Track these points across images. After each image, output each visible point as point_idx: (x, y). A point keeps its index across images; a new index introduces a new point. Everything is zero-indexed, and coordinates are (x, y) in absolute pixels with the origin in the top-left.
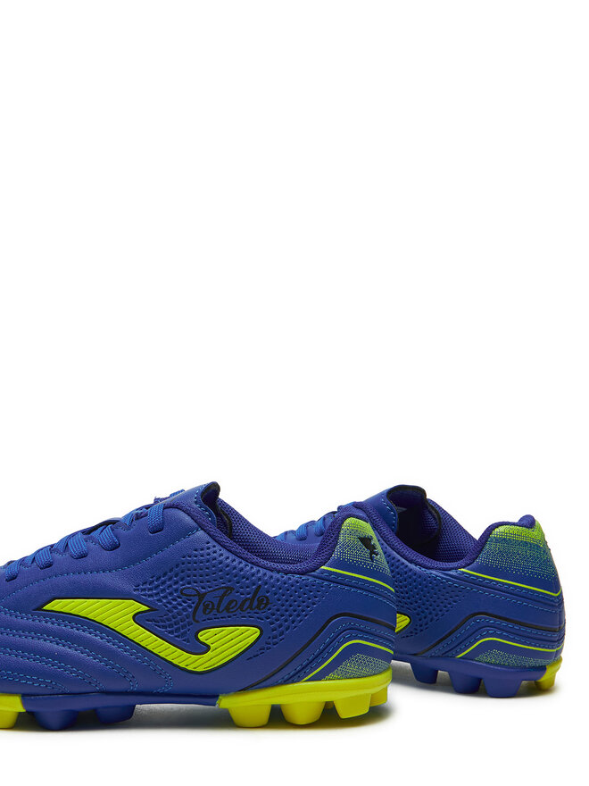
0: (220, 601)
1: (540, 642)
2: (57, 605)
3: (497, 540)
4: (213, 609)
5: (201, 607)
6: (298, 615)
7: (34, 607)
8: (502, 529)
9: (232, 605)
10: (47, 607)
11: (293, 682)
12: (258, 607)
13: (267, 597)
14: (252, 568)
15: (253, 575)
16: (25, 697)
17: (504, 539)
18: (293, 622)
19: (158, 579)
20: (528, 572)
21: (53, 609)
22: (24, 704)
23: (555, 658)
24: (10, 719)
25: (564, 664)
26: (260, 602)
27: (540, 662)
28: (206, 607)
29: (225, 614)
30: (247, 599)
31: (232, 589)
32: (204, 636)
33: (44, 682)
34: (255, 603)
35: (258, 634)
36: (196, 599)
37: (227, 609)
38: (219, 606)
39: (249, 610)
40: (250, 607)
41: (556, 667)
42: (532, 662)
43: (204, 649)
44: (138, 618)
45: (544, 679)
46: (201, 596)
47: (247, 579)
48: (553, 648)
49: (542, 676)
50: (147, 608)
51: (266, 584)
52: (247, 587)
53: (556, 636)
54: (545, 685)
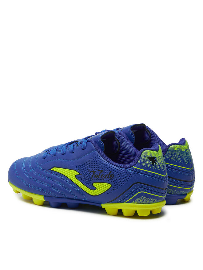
0: (100, 174)
1: (185, 186)
2: (55, 169)
3: (171, 150)
4: (97, 177)
5: (94, 175)
6: (123, 182)
7: (49, 169)
8: (173, 146)
9: (103, 176)
10: (52, 169)
11: (122, 202)
12: (110, 178)
13: (113, 175)
14: (110, 165)
15: (110, 167)
16: (45, 197)
17: (174, 150)
18: (121, 184)
19: (83, 165)
20: (181, 161)
21: (54, 170)
22: (45, 198)
23: (191, 191)
24: (41, 203)
25: (194, 192)
26: (111, 176)
27: (184, 192)
28: (95, 176)
29: (101, 179)
30: (107, 175)
31: (103, 171)
32: (95, 185)
33: (49, 193)
34: (110, 176)
35: (110, 186)
36: (92, 173)
37: (101, 177)
38: (99, 175)
39: (108, 178)
40: (108, 177)
41: (191, 194)
42: (182, 193)
43: (95, 189)
44: (76, 176)
45: (186, 198)
46: (94, 172)
47: (108, 168)
48: (189, 188)
49: (185, 197)
50: (79, 174)
51: (113, 170)
52: (108, 171)
53: (190, 183)
54: (187, 200)
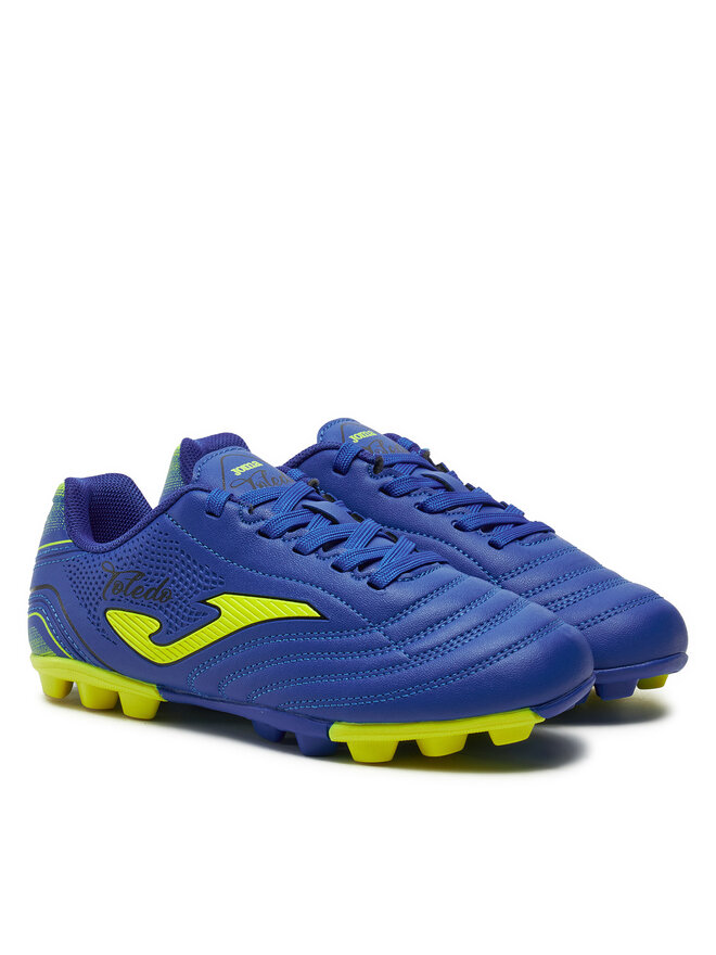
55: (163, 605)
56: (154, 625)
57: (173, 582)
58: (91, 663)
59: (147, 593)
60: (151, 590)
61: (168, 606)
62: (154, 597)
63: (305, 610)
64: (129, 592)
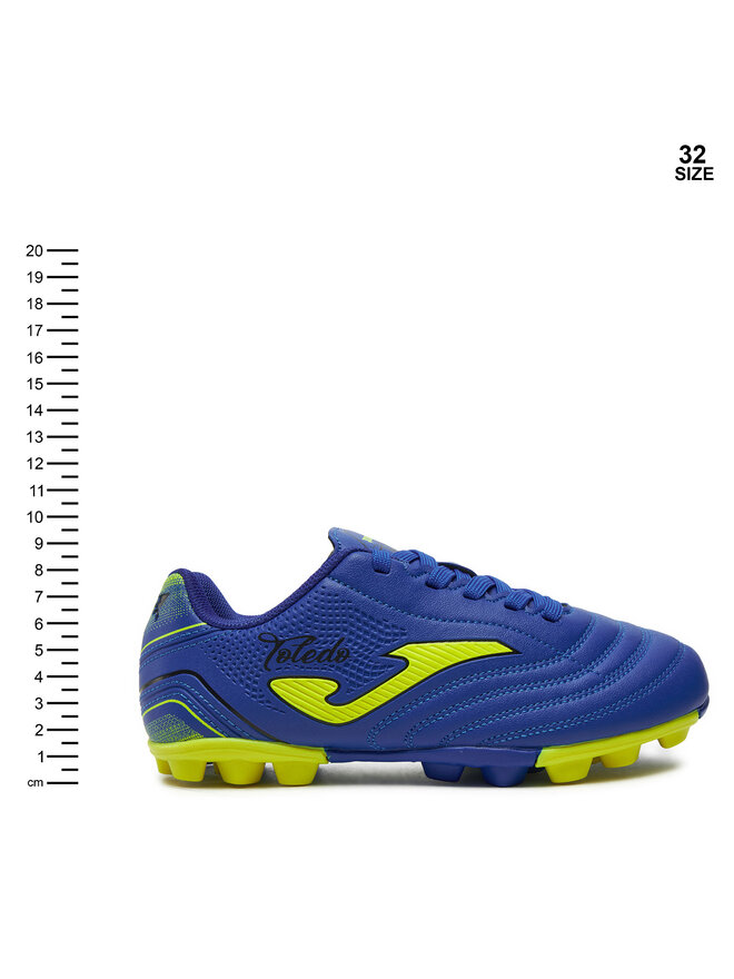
55: (341, 665)
56: (332, 687)
57: (350, 641)
58: (250, 737)
59: (320, 656)
60: (324, 652)
61: (347, 665)
62: (329, 658)
63: (496, 648)
64: (298, 657)
